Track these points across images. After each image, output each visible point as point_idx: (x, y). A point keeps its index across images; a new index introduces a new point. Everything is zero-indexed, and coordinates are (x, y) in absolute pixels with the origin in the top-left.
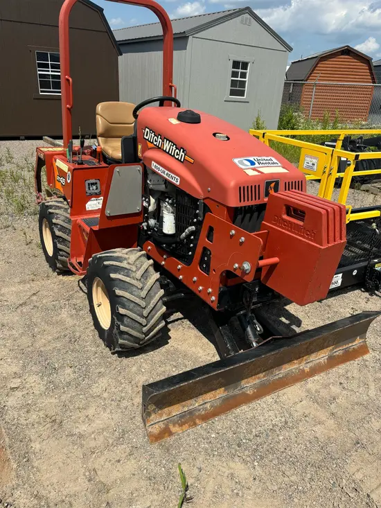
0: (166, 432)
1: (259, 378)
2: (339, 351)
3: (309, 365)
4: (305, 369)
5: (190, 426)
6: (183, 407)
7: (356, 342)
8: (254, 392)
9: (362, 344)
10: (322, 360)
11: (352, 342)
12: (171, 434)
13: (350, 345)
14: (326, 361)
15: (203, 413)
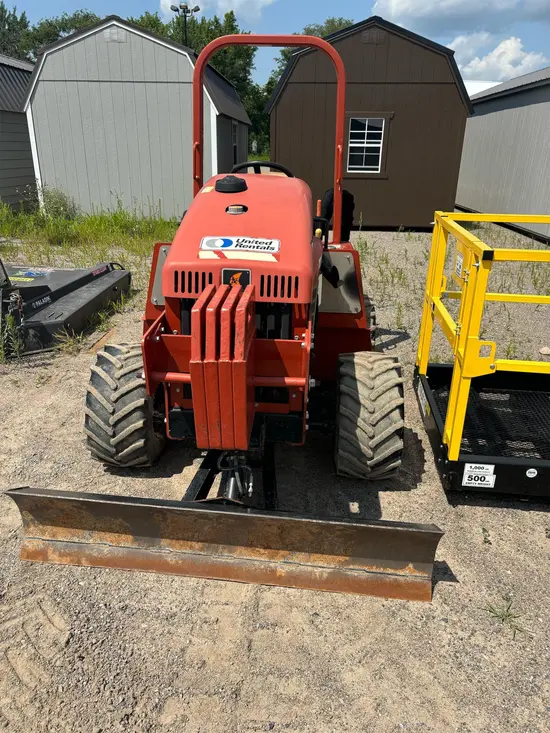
0: (41, 554)
1: (191, 547)
2: (359, 571)
3: (288, 568)
4: (279, 569)
5: (72, 561)
6: (73, 535)
7: (406, 572)
8: (177, 562)
9: (419, 580)
10: (317, 571)
11: (396, 569)
12: (45, 558)
13: (390, 571)
14: (325, 575)
15: (95, 555)
